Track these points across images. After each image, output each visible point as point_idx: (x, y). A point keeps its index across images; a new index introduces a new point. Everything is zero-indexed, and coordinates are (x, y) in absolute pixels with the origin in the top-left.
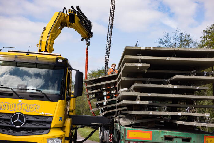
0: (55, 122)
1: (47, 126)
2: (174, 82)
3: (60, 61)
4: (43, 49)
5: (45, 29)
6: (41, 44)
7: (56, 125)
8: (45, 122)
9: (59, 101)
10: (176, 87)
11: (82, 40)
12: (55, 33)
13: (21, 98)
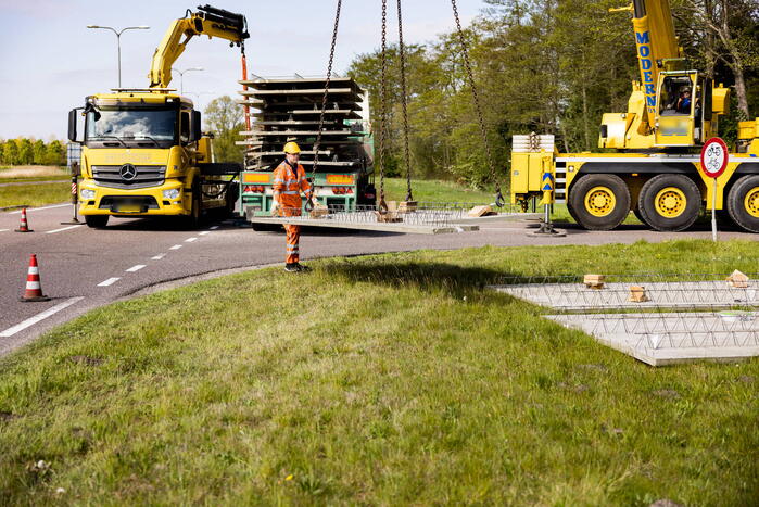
1: (161, 176)
2: (296, 117)
3: (170, 100)
4: (156, 81)
5: (157, 51)
6: (152, 73)
7: (171, 174)
8: (158, 172)
9: (172, 148)
10: (298, 123)
11: (232, 45)
12: (174, 50)
13: (128, 148)
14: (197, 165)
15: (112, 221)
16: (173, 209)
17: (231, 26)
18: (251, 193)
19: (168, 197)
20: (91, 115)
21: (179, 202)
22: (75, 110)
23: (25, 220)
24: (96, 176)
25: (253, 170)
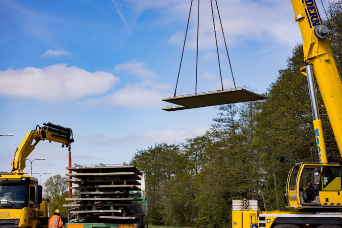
0: (22, 223)
2: (101, 190)
3: (24, 179)
4: (16, 167)
5: (17, 150)
6: (14, 163)
8: (14, 224)
9: (24, 208)
10: (101, 193)
11: (63, 146)
14: (39, 219)
17: (63, 135)
25: (73, 222)
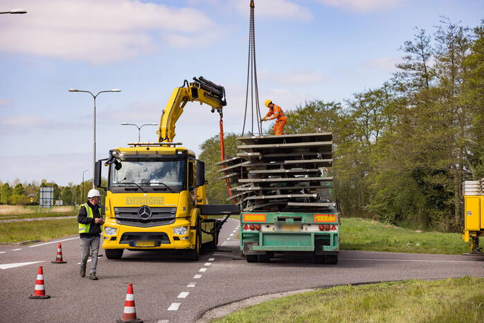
0: (180, 212)
1: (172, 216)
3: (180, 153)
4: (164, 137)
5: (164, 113)
6: (160, 131)
7: (180, 214)
8: (170, 213)
9: (182, 192)
11: (213, 111)
13: (145, 192)
14: (198, 206)
15: (126, 253)
16: (182, 244)
17: (213, 95)
18: (249, 231)
19: (178, 234)
20: (114, 165)
21: (187, 238)
22: (100, 161)
23: (61, 253)
24: (118, 216)
25: (249, 211)
